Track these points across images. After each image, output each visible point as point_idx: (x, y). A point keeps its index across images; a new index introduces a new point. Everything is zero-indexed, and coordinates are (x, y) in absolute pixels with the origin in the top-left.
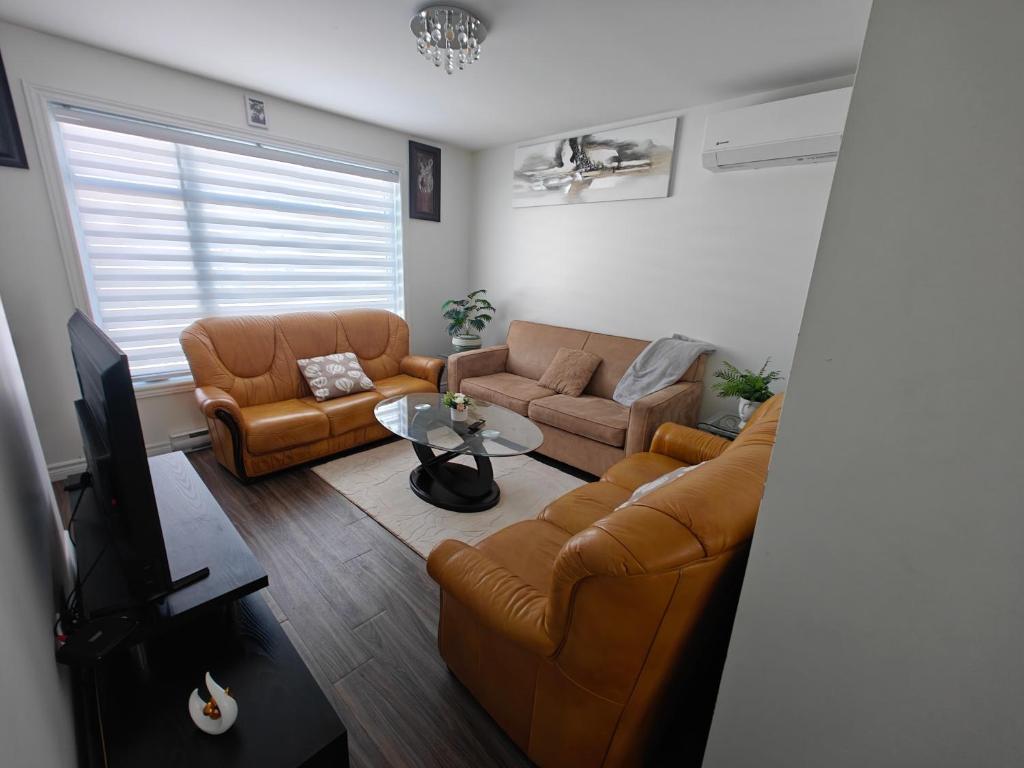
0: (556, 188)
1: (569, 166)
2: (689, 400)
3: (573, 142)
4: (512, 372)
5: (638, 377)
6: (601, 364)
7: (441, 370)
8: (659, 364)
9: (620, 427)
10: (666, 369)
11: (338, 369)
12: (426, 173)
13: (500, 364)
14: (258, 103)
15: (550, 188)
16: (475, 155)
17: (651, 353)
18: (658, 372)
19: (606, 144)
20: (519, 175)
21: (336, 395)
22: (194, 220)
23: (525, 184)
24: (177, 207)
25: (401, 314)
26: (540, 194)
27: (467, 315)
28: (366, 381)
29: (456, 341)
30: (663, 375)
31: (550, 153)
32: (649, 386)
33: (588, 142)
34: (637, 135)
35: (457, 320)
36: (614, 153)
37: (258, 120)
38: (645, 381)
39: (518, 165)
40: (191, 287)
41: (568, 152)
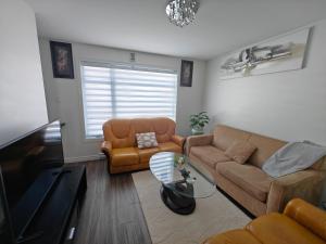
0: (240, 70)
1: (245, 61)
2: (315, 182)
3: (248, 51)
4: (214, 146)
5: (278, 161)
6: (256, 150)
7: (185, 141)
8: (293, 156)
9: (264, 190)
10: (299, 159)
11: (148, 138)
12: (187, 70)
13: (209, 142)
14: (133, 54)
15: (236, 71)
16: (207, 62)
17: (288, 149)
18: (291, 161)
19: (265, 48)
20: (223, 67)
21: (144, 148)
22: (113, 90)
23: (225, 71)
24: (109, 87)
25: (174, 119)
26: (231, 74)
27: (199, 121)
28: (156, 144)
29: (194, 131)
30: (295, 163)
31: (237, 56)
32: (285, 168)
33: (255, 49)
34: (283, 42)
35: (195, 123)
36: (269, 52)
37: (133, 59)
38: (283, 164)
39: (223, 63)
40: (110, 110)
41: (245, 55)
